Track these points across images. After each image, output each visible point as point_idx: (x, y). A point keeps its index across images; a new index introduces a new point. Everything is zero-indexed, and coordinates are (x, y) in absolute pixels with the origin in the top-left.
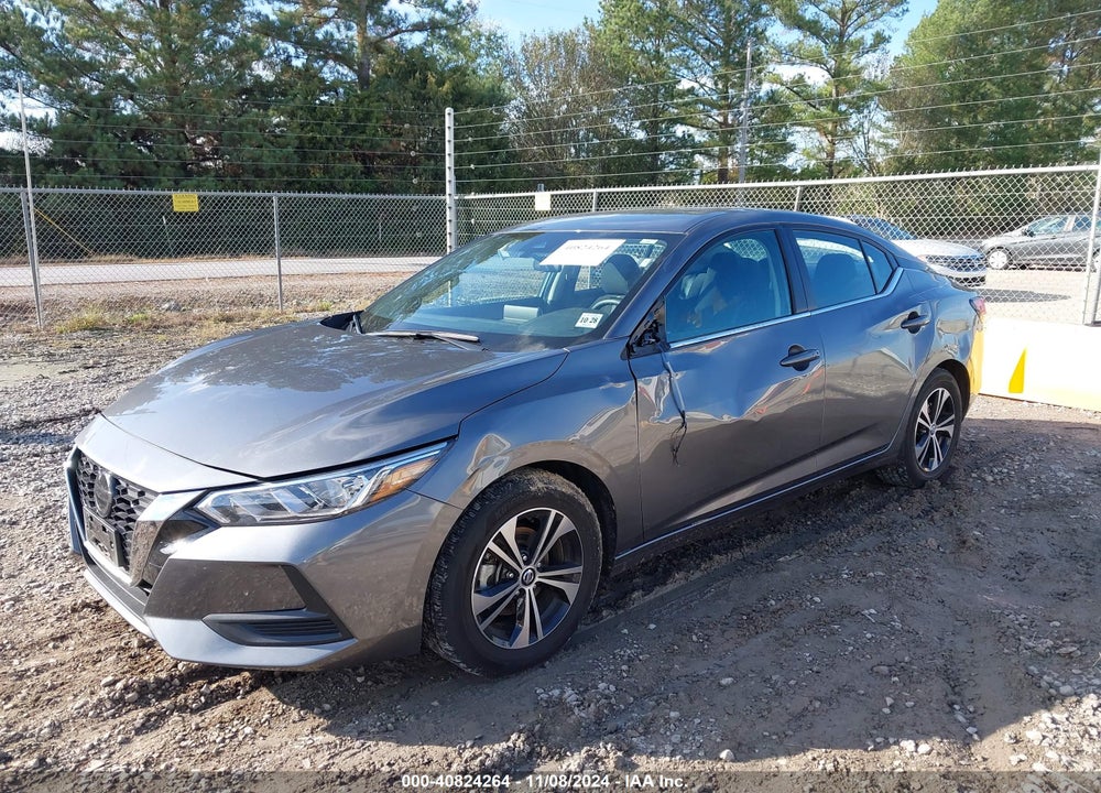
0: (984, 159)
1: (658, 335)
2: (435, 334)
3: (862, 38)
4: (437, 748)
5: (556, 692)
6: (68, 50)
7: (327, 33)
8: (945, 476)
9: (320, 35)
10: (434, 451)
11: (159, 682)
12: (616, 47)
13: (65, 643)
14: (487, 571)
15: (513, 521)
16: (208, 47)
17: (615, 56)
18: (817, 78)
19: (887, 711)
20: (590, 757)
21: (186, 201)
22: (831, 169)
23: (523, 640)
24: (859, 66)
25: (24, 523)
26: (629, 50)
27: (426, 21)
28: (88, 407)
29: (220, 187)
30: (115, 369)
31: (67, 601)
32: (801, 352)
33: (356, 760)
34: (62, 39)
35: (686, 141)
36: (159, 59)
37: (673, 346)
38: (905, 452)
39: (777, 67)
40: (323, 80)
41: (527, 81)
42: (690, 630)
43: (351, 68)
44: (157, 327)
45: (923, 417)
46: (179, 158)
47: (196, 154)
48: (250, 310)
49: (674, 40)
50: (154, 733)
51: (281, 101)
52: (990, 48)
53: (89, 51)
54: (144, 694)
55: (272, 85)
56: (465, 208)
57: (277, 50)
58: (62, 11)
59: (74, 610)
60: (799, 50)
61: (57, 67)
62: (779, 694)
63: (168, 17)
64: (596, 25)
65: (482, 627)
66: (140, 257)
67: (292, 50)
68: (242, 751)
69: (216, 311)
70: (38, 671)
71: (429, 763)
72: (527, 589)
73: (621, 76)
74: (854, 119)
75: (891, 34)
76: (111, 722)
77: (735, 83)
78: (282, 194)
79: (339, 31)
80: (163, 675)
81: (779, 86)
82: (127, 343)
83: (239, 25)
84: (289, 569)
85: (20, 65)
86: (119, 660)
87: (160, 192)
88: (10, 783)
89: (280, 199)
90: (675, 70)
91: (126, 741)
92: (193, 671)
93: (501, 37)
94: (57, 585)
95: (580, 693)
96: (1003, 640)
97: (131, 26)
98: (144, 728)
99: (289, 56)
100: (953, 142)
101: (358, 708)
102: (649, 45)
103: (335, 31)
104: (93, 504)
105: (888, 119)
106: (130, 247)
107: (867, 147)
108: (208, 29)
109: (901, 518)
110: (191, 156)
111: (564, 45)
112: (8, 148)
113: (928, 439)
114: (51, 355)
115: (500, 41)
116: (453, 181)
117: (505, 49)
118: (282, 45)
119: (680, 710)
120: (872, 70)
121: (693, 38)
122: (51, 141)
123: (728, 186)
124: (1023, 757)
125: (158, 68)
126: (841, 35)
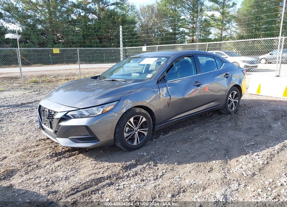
0: (262, 35)
1: (165, 79)
2: (116, 80)
3: (229, 4)
4: (117, 163)
5: (142, 153)
6: (24, 13)
7: (90, 6)
8: (236, 112)
9: (88, 7)
10: (115, 103)
11: (59, 153)
12: (164, 8)
13: (39, 146)
14: (127, 129)
15: (133, 118)
16: (59, 11)
17: (164, 10)
18: (218, 15)
19: (212, 156)
20: (148, 164)
21: (56, 51)
22: (221, 39)
23: (135, 143)
24: (229, 11)
25: (26, 124)
26: (167, 9)
27: (115, 3)
28: (36, 100)
29: (63, 47)
30: (41, 91)
31: (38, 139)
32: (198, 82)
33: (100, 166)
34: (23, 10)
35: (183, 32)
36: (47, 14)
37: (168, 81)
38: (225, 106)
39: (207, 12)
40: (89, 19)
41: (141, 18)
42: (172, 142)
43: (96, 15)
44: (50, 82)
45: (230, 98)
46: (53, 39)
47: (57, 38)
48: (73, 77)
49: (179, 6)
50: (59, 161)
51: (78, 24)
52: (263, 6)
53: (30, 12)
54: (56, 155)
55: (76, 20)
56: (125, 51)
57: (77, 11)
58: (23, 3)
59: (40, 140)
60: (213, 7)
61: (22, 17)
62: (189, 154)
63: (49, 3)
64: (159, 2)
65: (126, 140)
66: (44, 65)
67: (81, 11)
68: (77, 164)
69: (64, 78)
70: (34, 151)
71: (115, 166)
72: (136, 133)
73: (165, 16)
74: (227, 25)
75: (237, 3)
76: (50, 160)
77: (195, 17)
78: (80, 48)
79: (93, 6)
80: (60, 151)
81: (207, 17)
82: (43, 86)
83: (67, 5)
84: (86, 127)
85: (12, 17)
86: (50, 149)
87: (49, 48)
88: (32, 169)
89: (79, 49)
90: (180, 13)
91: (54, 163)
92: (66, 151)
93: (135, 6)
94: (35, 136)
95: (147, 153)
96: (240, 143)
97: (40, 6)
98: (57, 161)
99: (80, 13)
100: (254, 31)
101: (100, 157)
102: (173, 7)
103: (92, 6)
104: (44, 116)
105: (237, 25)
106: (41, 62)
107: (231, 32)
108: (60, 6)
109: (224, 121)
110: (56, 39)
111: (151, 8)
112: (10, 38)
113: (232, 103)
114: (26, 89)
115: (134, 7)
116: (122, 44)
117: (136, 9)
118: (78, 10)
119: (168, 156)
120: (232, 12)
121: (184, 5)
122: (21, 36)
123: (194, 44)
124: (238, 164)
125: (47, 17)
126: (224, 3)
